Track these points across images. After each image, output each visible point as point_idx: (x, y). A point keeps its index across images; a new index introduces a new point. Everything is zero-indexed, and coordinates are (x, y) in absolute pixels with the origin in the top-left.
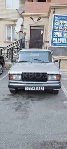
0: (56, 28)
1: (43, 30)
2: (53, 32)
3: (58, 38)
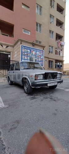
0: (23, 53)
1: (10, 55)
2: (22, 55)
3: (25, 59)
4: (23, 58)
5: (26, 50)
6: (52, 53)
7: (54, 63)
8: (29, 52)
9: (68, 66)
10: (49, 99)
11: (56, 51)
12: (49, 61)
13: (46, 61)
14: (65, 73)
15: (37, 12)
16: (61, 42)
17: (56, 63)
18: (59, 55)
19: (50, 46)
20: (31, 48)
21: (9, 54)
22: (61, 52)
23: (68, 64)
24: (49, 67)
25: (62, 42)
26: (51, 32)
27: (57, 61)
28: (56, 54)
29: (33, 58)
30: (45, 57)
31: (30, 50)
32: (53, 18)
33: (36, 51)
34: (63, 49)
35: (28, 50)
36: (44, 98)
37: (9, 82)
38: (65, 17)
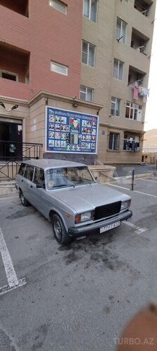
0: (52, 126)
1: (21, 125)
2: (48, 131)
3: (55, 140)
4: (52, 137)
5: (58, 119)
6: (118, 115)
7: (122, 139)
8: (65, 122)
9: (155, 136)
10: (102, 263)
11: (128, 109)
12: (111, 134)
13: (103, 134)
14: (145, 159)
15: (86, 14)
16: (140, 88)
17: (126, 137)
18: (135, 118)
19: (113, 98)
20: (70, 113)
21: (20, 122)
22: (139, 111)
23: (154, 131)
24: (110, 147)
25: (142, 89)
26: (118, 63)
27: (128, 133)
28: (127, 116)
29: (73, 136)
30: (100, 125)
31: (68, 118)
32: (124, 27)
33: (81, 120)
34: (145, 104)
35: (63, 118)
36: (92, 258)
37: (23, 199)
38: (153, 23)
